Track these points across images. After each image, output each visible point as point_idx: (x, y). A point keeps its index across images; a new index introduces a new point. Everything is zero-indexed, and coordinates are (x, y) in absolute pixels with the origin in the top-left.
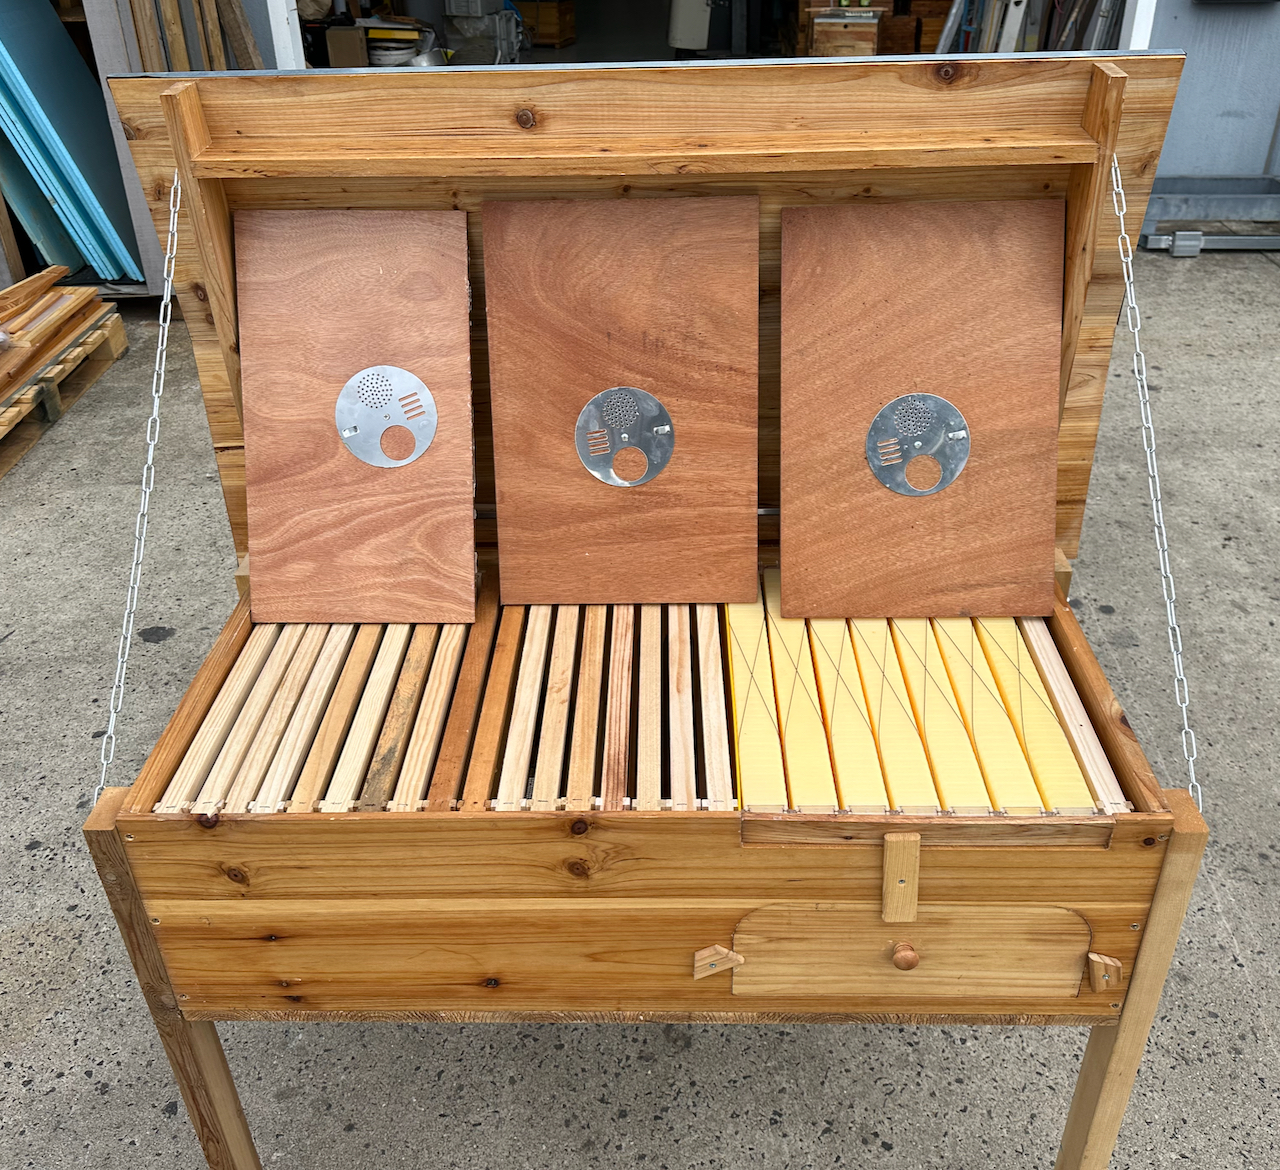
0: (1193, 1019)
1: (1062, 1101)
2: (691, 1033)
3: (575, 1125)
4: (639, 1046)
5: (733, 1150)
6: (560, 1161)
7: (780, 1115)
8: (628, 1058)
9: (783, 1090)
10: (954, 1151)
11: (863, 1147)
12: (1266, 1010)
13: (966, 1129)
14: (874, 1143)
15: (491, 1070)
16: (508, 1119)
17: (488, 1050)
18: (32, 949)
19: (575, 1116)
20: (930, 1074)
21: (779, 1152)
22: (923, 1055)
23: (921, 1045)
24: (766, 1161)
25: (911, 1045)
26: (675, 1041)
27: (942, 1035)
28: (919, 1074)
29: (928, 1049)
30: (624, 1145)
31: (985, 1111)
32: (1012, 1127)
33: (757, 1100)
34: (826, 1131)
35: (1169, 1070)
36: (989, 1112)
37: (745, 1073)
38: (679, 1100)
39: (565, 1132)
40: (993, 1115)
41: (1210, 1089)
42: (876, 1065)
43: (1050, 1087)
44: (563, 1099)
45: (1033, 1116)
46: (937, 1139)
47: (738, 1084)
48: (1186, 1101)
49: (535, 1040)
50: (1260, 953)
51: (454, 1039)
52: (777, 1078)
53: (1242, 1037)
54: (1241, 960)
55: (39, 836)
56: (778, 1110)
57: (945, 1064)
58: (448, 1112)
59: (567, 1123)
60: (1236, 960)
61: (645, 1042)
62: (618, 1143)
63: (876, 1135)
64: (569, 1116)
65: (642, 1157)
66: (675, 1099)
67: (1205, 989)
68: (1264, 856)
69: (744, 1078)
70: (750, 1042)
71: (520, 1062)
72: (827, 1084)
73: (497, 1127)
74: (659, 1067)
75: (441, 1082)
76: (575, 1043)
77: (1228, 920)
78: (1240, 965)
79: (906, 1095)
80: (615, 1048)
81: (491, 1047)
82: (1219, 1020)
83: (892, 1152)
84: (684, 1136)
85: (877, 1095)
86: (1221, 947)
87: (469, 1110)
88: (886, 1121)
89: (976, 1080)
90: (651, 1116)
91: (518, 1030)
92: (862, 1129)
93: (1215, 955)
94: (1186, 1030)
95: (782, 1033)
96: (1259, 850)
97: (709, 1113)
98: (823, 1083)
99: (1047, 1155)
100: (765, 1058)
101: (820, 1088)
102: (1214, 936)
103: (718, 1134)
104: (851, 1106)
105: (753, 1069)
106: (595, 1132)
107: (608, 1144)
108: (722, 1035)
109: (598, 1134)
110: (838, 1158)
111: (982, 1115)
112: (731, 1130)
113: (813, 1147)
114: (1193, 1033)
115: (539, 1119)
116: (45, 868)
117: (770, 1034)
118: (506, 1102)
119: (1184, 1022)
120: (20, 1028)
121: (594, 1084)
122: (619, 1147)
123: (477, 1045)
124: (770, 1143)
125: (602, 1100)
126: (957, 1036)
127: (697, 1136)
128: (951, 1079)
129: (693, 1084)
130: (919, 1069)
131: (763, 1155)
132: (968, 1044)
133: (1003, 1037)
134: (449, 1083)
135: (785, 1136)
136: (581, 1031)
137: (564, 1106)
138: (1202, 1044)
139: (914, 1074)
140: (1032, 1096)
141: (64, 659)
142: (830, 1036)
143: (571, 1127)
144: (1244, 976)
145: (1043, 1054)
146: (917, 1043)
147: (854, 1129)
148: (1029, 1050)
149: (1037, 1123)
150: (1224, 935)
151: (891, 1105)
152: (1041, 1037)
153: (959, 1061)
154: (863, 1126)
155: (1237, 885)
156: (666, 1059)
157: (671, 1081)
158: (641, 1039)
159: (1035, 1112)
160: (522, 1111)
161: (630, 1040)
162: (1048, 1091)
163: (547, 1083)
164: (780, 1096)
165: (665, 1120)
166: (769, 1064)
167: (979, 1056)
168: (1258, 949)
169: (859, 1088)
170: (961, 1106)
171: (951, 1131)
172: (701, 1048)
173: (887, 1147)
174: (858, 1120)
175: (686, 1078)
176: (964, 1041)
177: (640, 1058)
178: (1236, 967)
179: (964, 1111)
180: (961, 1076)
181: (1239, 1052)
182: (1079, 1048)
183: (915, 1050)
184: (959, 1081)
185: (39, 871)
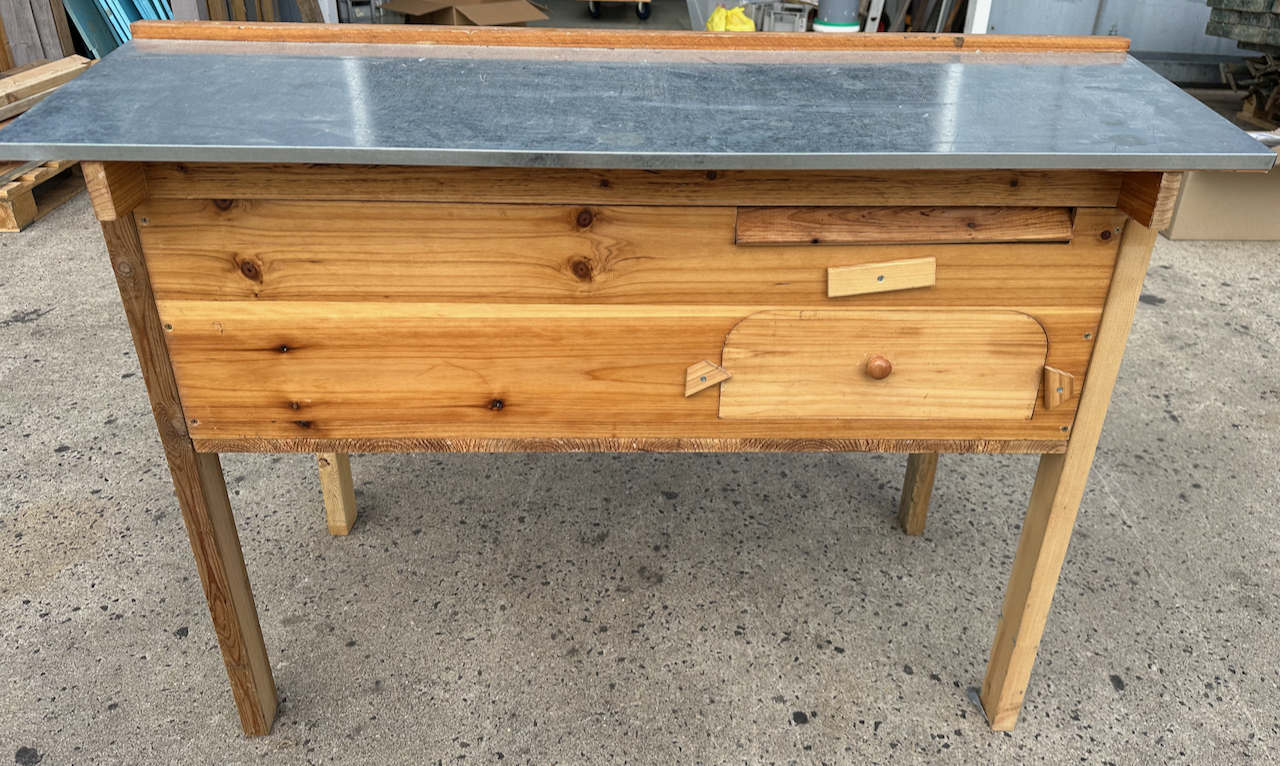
0: (1094, 562)
1: (989, 618)
2: (662, 572)
3: (560, 638)
4: (617, 582)
5: (704, 653)
6: (547, 664)
7: (744, 629)
8: (607, 590)
9: (745, 611)
10: (899, 653)
11: (819, 651)
12: (1154, 556)
13: (908, 639)
14: (827, 648)
15: (484, 601)
16: (499, 635)
17: (481, 586)
18: (56, 521)
19: (560, 632)
20: (873, 600)
21: (743, 655)
22: (865, 587)
23: (863, 580)
24: (733, 661)
25: (855, 580)
26: (649, 579)
27: (880, 574)
28: (863, 600)
29: (870, 583)
30: (605, 651)
31: (923, 626)
32: (948, 636)
33: (723, 618)
34: (784, 640)
35: (1078, 597)
36: (927, 626)
37: (710, 600)
38: (653, 618)
39: (551, 643)
40: (931, 628)
41: (1114, 608)
42: (826, 594)
43: (979, 609)
44: (550, 620)
45: (965, 629)
46: (883, 644)
47: (705, 608)
48: (1095, 617)
49: (524, 579)
50: (1144, 518)
51: (450, 580)
52: (740, 603)
53: (1137, 574)
54: (1129, 523)
55: (67, 443)
56: (741, 625)
57: (885, 593)
58: (444, 631)
59: (553, 637)
60: (1125, 523)
61: (622, 579)
62: (599, 650)
63: (829, 642)
64: (554, 631)
65: (622, 660)
66: (650, 618)
67: (1102, 542)
68: (1139, 457)
69: (711, 603)
70: (714, 579)
71: (510, 595)
72: (783, 607)
73: (489, 641)
74: (635, 596)
75: (438, 610)
76: (560, 581)
77: (1116, 497)
78: (1129, 527)
79: (853, 615)
80: (595, 584)
81: (484, 585)
82: (1116, 563)
83: (844, 654)
84: (658, 644)
85: (828, 614)
86: (1112, 515)
87: (463, 629)
88: (837, 633)
89: (913, 604)
90: (629, 630)
91: (508, 572)
92: (816, 638)
93: (1108, 520)
94: (1089, 570)
95: (742, 573)
96: (1135, 453)
97: (681, 628)
98: (779, 606)
99: (980, 655)
100: (727, 589)
101: (777, 609)
102: (1105, 508)
103: (689, 642)
104: (806, 622)
105: (718, 597)
106: (579, 643)
107: (590, 651)
108: (690, 574)
109: (582, 644)
110: (797, 659)
111: (921, 628)
112: (700, 639)
113: (774, 651)
114: (1096, 572)
115: (527, 634)
116: (72, 464)
117: (731, 573)
118: (498, 623)
119: (1087, 564)
120: (40, 576)
121: (577, 609)
122: (601, 653)
123: (471, 583)
124: (735, 649)
125: (585, 620)
126: (893, 574)
127: (670, 644)
128: (892, 603)
129: (665, 607)
130: (863, 596)
131: (730, 657)
132: (905, 579)
133: (933, 575)
134: (445, 610)
135: (748, 643)
136: (564, 572)
137: (551, 625)
138: (1104, 578)
139: (859, 600)
140: (963, 615)
141: (99, 327)
142: (784, 574)
143: (557, 640)
144: (1133, 533)
145: (970, 586)
146: (860, 579)
147: (809, 638)
148: (957, 584)
149: (970, 633)
150: (1114, 507)
151: (841, 621)
152: (966, 575)
153: (897, 590)
154: (817, 636)
155: (1120, 475)
156: (641, 590)
157: (645, 606)
158: (618, 577)
159: (967, 625)
160: (512, 628)
161: (608, 578)
162: (977, 612)
163: (535, 608)
164: (742, 615)
165: (642, 633)
166: (731, 593)
167: (915, 587)
168: (1142, 515)
169: (812, 609)
170: (903, 621)
171: (895, 640)
172: (672, 583)
173: (840, 650)
174: (813, 632)
175: (659, 604)
176: (900, 578)
177: (618, 590)
178: (1125, 528)
179: (906, 624)
180: (900, 602)
181: (1135, 583)
182: (1001, 583)
183: (858, 584)
184: (899, 605)
185: (67, 467)
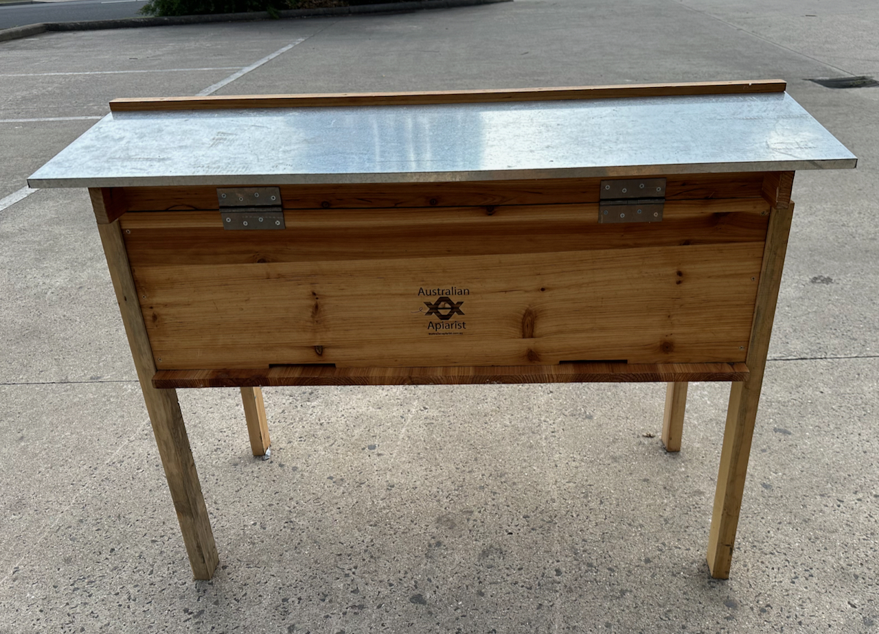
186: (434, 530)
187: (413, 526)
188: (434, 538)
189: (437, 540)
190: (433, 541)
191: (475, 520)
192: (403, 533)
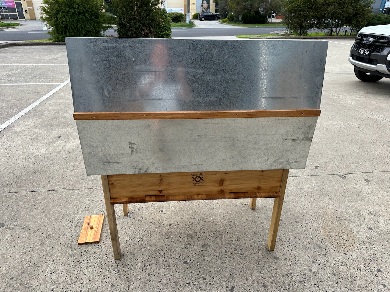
186: (187, 239)
187: (180, 238)
188: (187, 242)
189: (188, 242)
190: (187, 243)
191: (199, 235)
192: (177, 241)
